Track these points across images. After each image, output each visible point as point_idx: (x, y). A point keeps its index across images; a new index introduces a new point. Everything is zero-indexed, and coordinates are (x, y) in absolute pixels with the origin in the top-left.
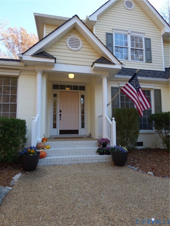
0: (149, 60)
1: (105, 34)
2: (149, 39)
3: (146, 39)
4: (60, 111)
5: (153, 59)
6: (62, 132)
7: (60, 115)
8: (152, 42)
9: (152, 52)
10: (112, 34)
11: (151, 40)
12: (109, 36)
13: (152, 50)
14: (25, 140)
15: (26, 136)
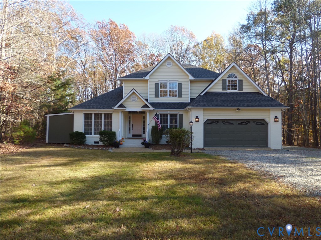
0: (180, 96)
1: (154, 84)
2: (181, 84)
3: (178, 83)
4: (132, 125)
5: (182, 95)
6: (133, 136)
7: (132, 127)
8: (182, 85)
9: (182, 91)
10: (158, 83)
11: (182, 84)
12: (157, 85)
13: (182, 89)
14: (115, 139)
15: (116, 137)
